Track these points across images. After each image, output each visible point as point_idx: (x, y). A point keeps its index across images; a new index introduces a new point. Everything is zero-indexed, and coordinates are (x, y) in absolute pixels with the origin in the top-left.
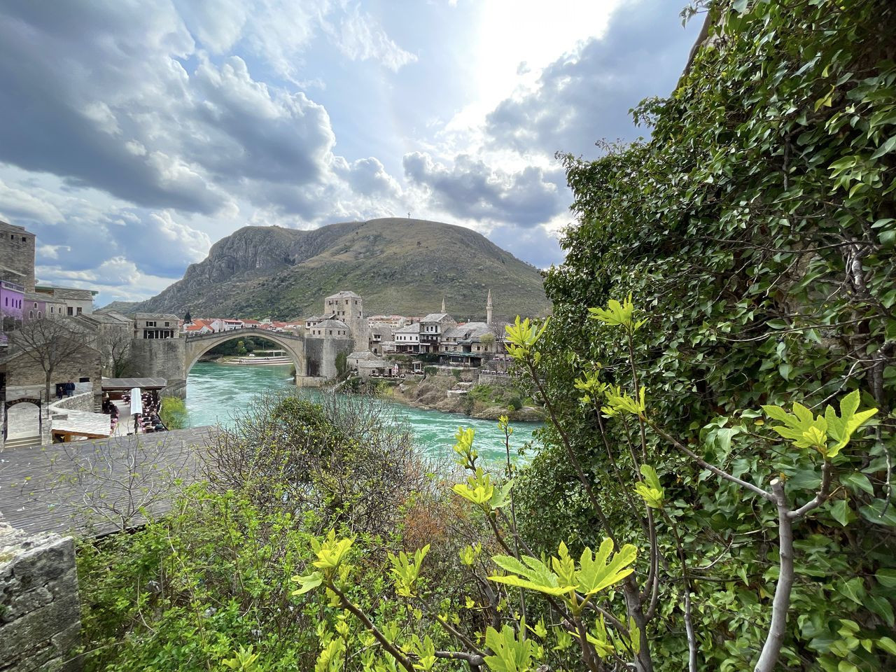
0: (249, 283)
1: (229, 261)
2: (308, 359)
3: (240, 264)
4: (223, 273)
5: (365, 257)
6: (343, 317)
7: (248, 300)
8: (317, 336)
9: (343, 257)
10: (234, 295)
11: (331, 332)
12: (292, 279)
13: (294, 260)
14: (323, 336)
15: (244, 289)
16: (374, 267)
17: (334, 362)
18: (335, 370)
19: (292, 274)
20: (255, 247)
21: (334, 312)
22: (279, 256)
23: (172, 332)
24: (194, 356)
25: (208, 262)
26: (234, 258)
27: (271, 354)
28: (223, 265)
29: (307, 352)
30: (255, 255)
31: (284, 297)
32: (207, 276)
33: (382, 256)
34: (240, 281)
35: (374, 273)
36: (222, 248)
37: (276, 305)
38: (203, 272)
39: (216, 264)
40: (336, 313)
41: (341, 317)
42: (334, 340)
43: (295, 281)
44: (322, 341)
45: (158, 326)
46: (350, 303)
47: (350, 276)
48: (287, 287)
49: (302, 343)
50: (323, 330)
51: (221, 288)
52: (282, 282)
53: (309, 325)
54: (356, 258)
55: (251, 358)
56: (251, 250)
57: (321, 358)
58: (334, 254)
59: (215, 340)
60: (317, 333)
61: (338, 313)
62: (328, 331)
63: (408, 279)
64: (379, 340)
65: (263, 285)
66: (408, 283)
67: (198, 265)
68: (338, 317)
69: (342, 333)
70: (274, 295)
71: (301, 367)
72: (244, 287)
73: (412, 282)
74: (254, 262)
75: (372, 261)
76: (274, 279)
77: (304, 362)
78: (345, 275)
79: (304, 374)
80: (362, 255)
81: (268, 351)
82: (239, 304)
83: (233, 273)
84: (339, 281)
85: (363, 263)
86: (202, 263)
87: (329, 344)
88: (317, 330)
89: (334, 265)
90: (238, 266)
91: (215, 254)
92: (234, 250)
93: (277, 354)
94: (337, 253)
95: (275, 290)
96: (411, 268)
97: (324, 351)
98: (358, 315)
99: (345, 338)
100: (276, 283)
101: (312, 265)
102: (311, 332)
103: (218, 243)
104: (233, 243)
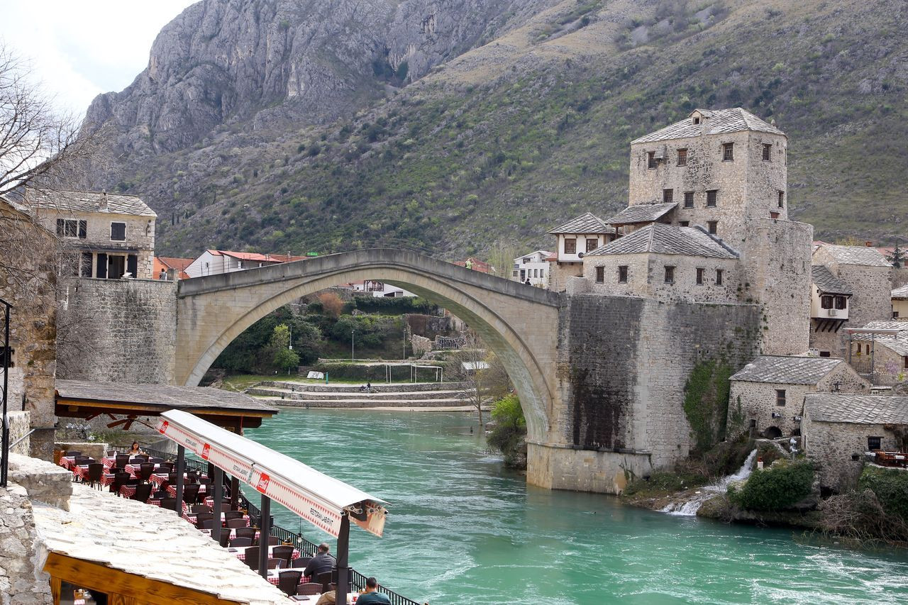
0: (270, 147)
1: (208, 82)
2: (580, 380)
3: (240, 87)
4: (190, 121)
5: (654, 38)
6: (711, 214)
7: (267, 203)
8: (612, 287)
9: (575, 44)
10: (225, 190)
11: (669, 270)
12: (403, 130)
13: (404, 67)
14: (637, 286)
15: (253, 169)
16: (691, 70)
17: (679, 398)
18: (683, 429)
19: (404, 111)
20: (284, 28)
21: (668, 195)
22: (357, 54)
23: (133, 262)
24: (202, 350)
25: (146, 86)
26: (221, 69)
27: (377, 374)
28: (191, 94)
29: (575, 351)
30: (285, 54)
31: (381, 192)
32: (146, 131)
33: (720, 28)
34: (243, 143)
35: (691, 90)
36: (186, 38)
37: (356, 218)
38: (132, 119)
39: (170, 91)
40: (679, 199)
41: (701, 213)
42: (681, 305)
43: (413, 133)
44: (632, 307)
45: (92, 237)
46: (740, 154)
47: (601, 111)
48: (390, 156)
49: (553, 314)
50: (637, 264)
51: (186, 167)
52: (373, 138)
53: (570, 247)
54: (621, 42)
55: (313, 384)
56: (273, 41)
57: (628, 379)
58: (540, 37)
59: (266, 291)
60: (611, 275)
61: (689, 197)
62: (660, 271)
63: (830, 108)
64: (842, 314)
65: (314, 152)
66: (829, 124)
67: (119, 97)
68: (686, 214)
69: (710, 276)
70: (347, 183)
71: (550, 411)
72: (254, 162)
73: (845, 119)
74: (283, 78)
75: (683, 50)
76: (346, 132)
77: (563, 393)
78: (584, 108)
79: (560, 437)
80: (641, 33)
81: (369, 364)
82: (242, 214)
83: (218, 119)
84: (564, 126)
85: (650, 60)
86: (130, 90)
87: (662, 321)
88: (612, 265)
89: (542, 73)
90: (234, 95)
91: (168, 59)
92: (222, 44)
93: (400, 375)
94: (555, 28)
95: (351, 169)
96: (843, 65)
97: (643, 347)
98: (774, 205)
99: (720, 296)
100: (352, 142)
101: (469, 78)
102: (589, 273)
103: (175, 24)
104: (218, 22)
